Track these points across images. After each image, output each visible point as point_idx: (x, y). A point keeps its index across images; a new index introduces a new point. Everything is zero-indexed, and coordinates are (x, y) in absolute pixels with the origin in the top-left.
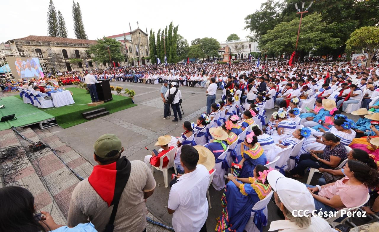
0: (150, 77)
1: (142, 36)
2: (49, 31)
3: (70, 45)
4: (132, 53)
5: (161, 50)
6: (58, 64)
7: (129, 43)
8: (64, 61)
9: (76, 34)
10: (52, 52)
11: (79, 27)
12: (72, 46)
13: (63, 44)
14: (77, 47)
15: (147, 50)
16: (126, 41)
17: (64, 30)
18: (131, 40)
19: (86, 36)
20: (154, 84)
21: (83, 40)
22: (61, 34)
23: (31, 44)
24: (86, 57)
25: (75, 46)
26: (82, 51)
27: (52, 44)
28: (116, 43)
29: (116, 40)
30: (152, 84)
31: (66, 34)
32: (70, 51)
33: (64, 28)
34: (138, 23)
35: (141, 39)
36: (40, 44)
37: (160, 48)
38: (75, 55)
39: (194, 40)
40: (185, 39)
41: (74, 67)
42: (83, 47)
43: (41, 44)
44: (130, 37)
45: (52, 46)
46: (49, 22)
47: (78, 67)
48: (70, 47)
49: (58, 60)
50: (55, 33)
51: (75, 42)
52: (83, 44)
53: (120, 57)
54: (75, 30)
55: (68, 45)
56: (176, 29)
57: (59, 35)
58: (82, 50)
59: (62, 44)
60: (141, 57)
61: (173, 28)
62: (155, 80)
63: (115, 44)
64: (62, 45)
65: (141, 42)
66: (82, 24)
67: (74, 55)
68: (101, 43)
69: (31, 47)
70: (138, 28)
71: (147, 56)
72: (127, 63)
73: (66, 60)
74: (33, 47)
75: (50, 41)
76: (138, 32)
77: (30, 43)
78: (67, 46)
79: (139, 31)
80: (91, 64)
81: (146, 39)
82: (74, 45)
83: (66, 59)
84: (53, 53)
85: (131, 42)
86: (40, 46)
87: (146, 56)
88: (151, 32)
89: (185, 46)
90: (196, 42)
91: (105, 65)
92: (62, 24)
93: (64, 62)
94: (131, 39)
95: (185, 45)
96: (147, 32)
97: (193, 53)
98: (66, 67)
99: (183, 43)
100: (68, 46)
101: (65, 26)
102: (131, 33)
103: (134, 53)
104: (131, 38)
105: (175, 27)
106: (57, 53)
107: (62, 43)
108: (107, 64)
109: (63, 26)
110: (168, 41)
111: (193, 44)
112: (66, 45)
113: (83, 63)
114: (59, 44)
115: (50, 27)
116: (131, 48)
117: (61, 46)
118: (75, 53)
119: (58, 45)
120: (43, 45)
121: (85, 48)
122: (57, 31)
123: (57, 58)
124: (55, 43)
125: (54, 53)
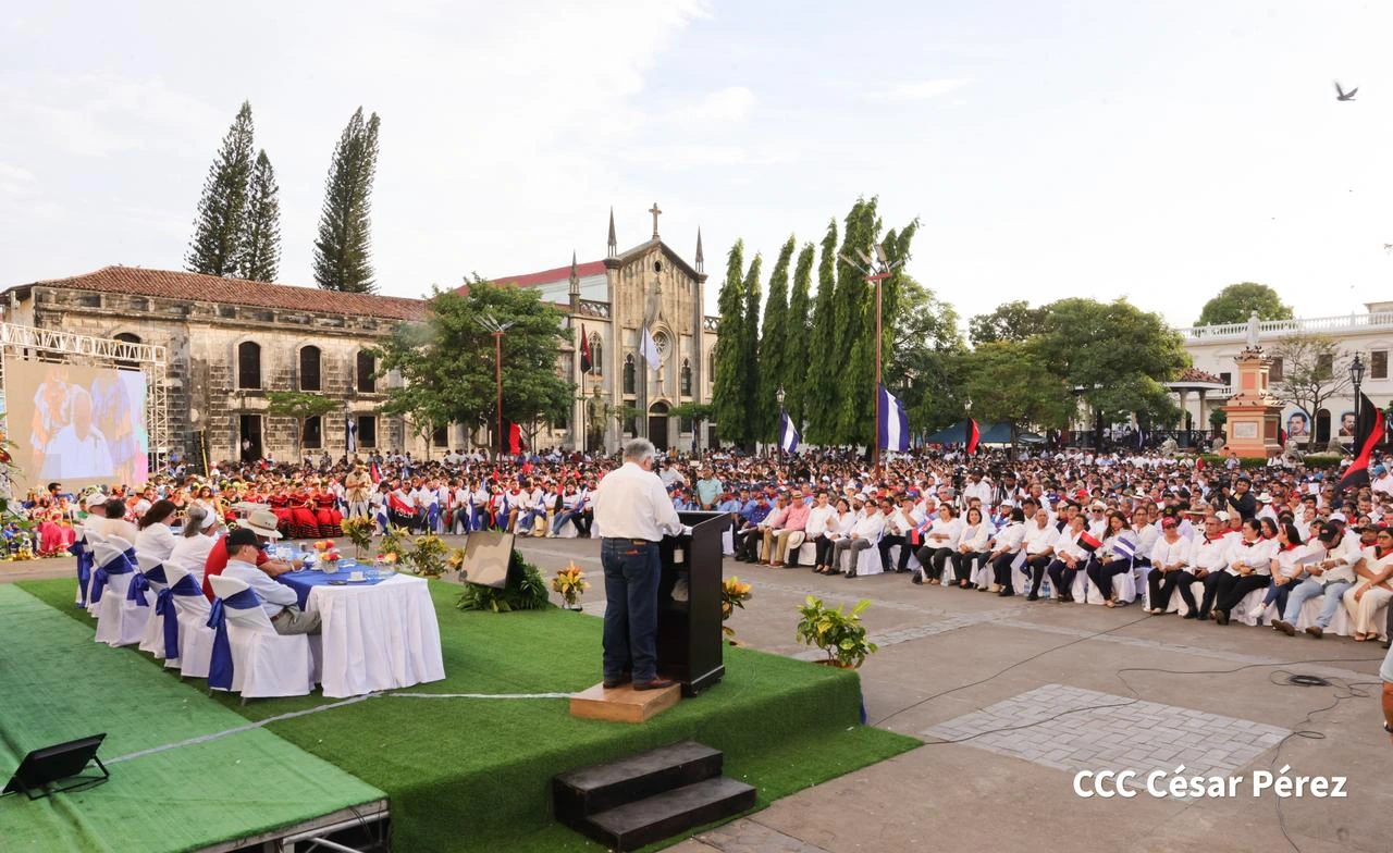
0: (819, 519)
1: (669, 280)
2: (196, 248)
3: (287, 320)
4: (600, 374)
5: (787, 361)
6: (204, 417)
7: (592, 317)
8: (234, 403)
9: (322, 267)
10: (192, 351)
11: (345, 230)
12: (295, 326)
13: (250, 314)
14: (313, 333)
15: (686, 362)
16: (576, 304)
17: (266, 246)
18: (608, 306)
19: (366, 277)
20: (852, 574)
21: (352, 297)
22: (248, 265)
23: (103, 309)
24: (350, 389)
25: (307, 327)
26: (338, 357)
27: (200, 310)
28: (541, 310)
29: (540, 294)
30: (835, 572)
31: (273, 262)
32: (279, 350)
33: (266, 236)
34: (655, 211)
35: (664, 297)
36: (145, 309)
37: (780, 349)
38: (299, 374)
39: (991, 311)
40: (945, 305)
41: (277, 442)
42: (347, 335)
43: (152, 307)
44: (605, 287)
45: (199, 322)
46: (209, 207)
47: (296, 442)
48: (280, 329)
49: (207, 398)
50: (222, 259)
51: (311, 307)
52: (350, 319)
53: (550, 391)
54: (319, 245)
55: (276, 318)
56: (897, 247)
57: (238, 272)
58: (340, 351)
59: (246, 314)
60: (651, 400)
61: (881, 238)
62: (865, 545)
63: (531, 319)
64: (247, 318)
65: (661, 318)
66: (363, 215)
67: (294, 373)
68: (455, 311)
69: (98, 326)
70: (656, 235)
71: (688, 399)
72: (562, 432)
73: (247, 400)
74: (107, 324)
75: (195, 296)
76: (652, 261)
77: (103, 302)
78: (269, 324)
79: (658, 256)
80: (365, 428)
81: (688, 299)
82: (302, 320)
83: (250, 395)
84: (192, 359)
85: (603, 311)
86: (145, 319)
87: (677, 400)
88: (735, 258)
89: (938, 348)
90: (1004, 323)
91: (440, 438)
92: (261, 215)
93: (235, 411)
94: (606, 301)
95: (941, 337)
96: (699, 258)
97: (999, 388)
98: (235, 436)
99: (927, 325)
100: (277, 323)
101: (274, 224)
102: (610, 264)
103: (611, 376)
104: (610, 289)
105: (892, 233)
106: (212, 359)
107: (247, 307)
108: (453, 431)
109: (266, 226)
110: (841, 312)
111: (985, 333)
112: (265, 319)
113: (328, 420)
114: (229, 313)
115: (205, 229)
116: (600, 351)
117: (242, 322)
118: (299, 366)
119: (229, 315)
120: (157, 314)
121: (358, 336)
122: (233, 250)
123: (205, 389)
124: (216, 306)
125: (198, 357)
